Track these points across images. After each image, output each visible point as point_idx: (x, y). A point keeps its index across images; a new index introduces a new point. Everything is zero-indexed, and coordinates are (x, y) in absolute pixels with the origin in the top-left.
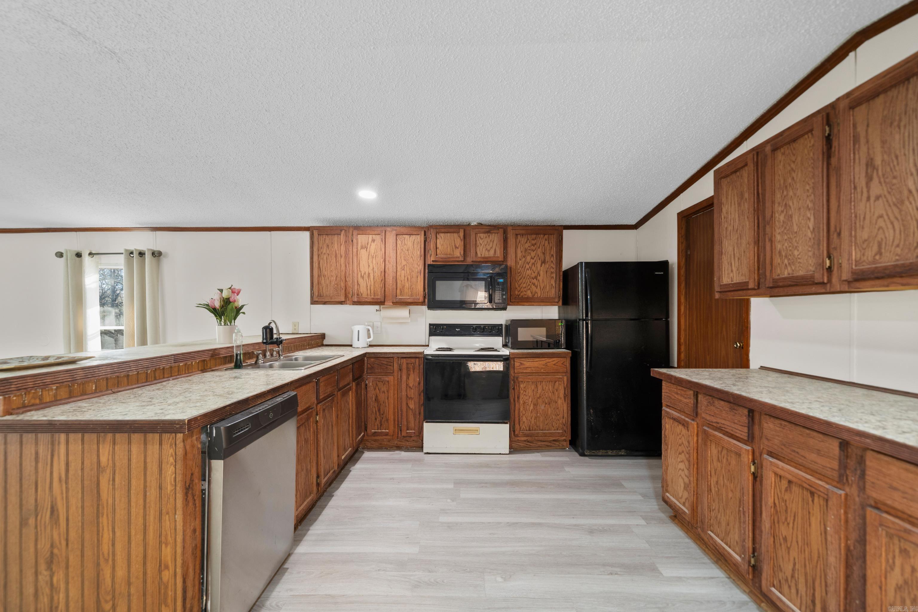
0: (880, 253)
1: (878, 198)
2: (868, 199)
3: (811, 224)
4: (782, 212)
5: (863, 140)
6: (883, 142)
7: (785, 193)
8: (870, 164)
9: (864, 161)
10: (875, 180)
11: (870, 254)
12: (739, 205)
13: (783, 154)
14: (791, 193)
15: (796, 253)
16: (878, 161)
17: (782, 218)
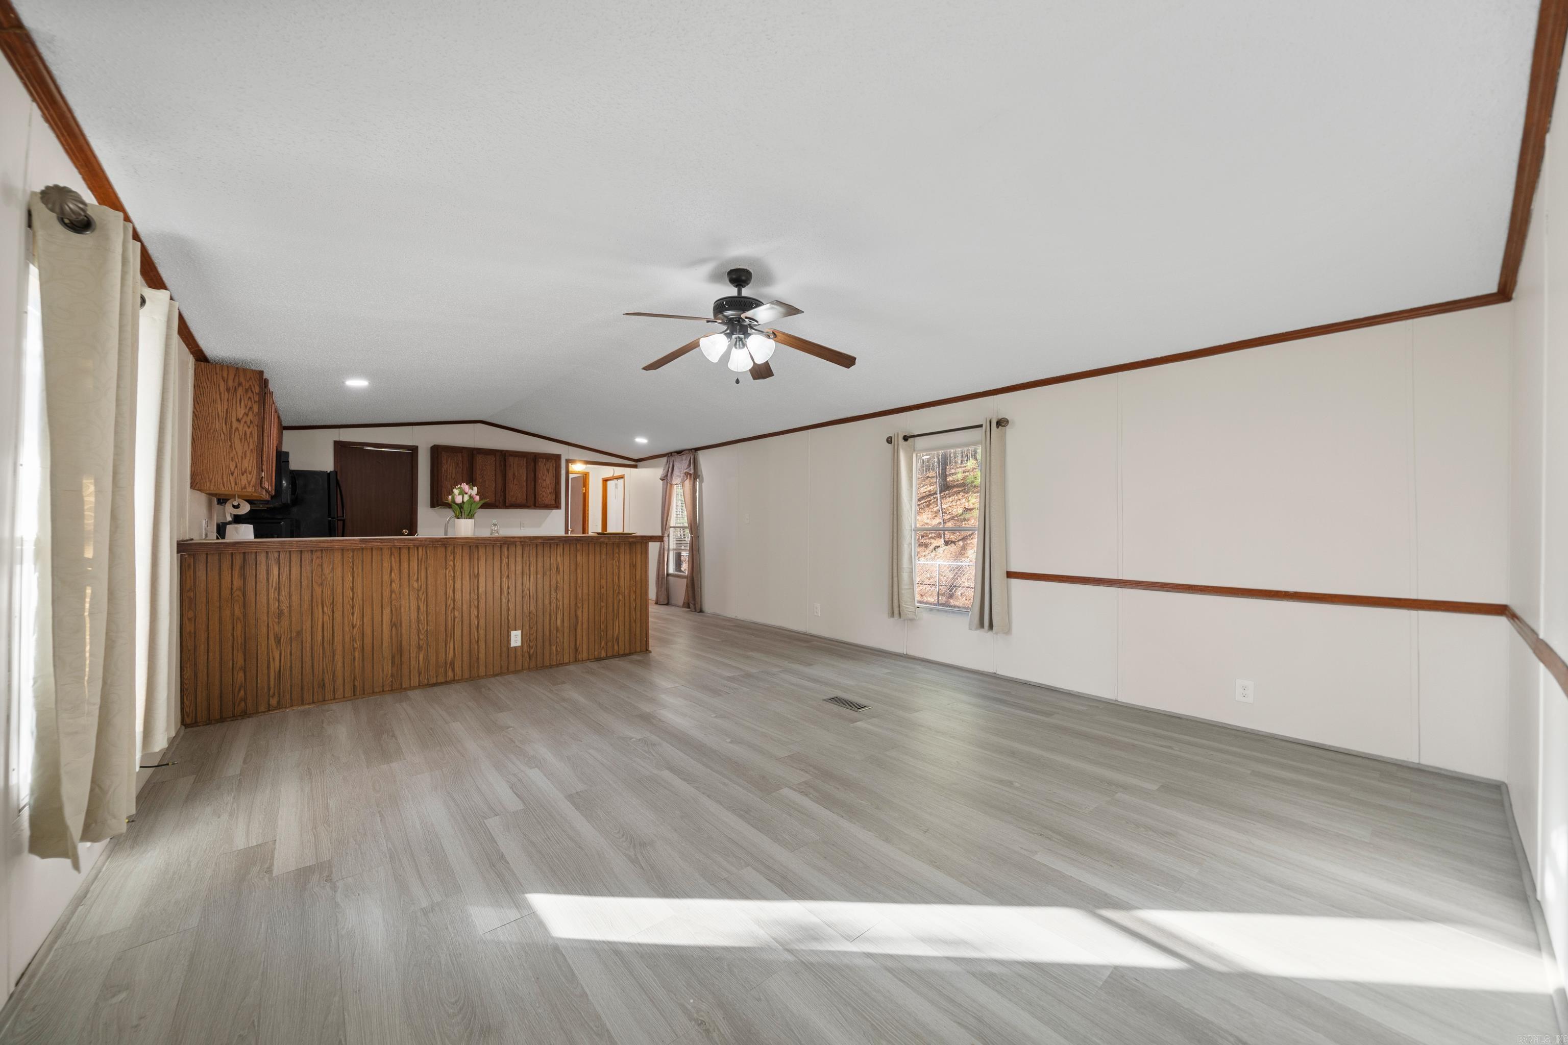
0: (516, 499)
1: (516, 484)
2: (513, 484)
3: (494, 486)
4: (481, 478)
5: (512, 466)
6: (518, 471)
7: (483, 472)
8: (514, 474)
9: (512, 473)
10: (515, 480)
11: (514, 499)
12: (456, 468)
13: (482, 457)
14: (485, 473)
15: (487, 494)
16: (516, 474)
17: (481, 480)
